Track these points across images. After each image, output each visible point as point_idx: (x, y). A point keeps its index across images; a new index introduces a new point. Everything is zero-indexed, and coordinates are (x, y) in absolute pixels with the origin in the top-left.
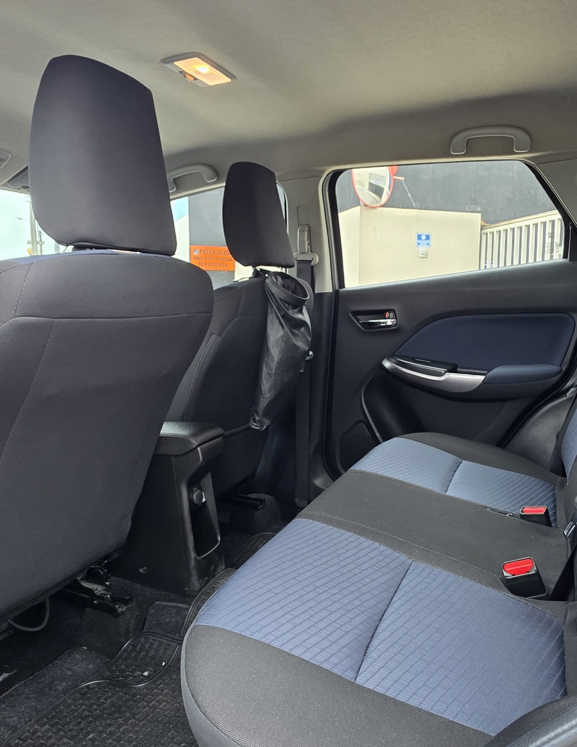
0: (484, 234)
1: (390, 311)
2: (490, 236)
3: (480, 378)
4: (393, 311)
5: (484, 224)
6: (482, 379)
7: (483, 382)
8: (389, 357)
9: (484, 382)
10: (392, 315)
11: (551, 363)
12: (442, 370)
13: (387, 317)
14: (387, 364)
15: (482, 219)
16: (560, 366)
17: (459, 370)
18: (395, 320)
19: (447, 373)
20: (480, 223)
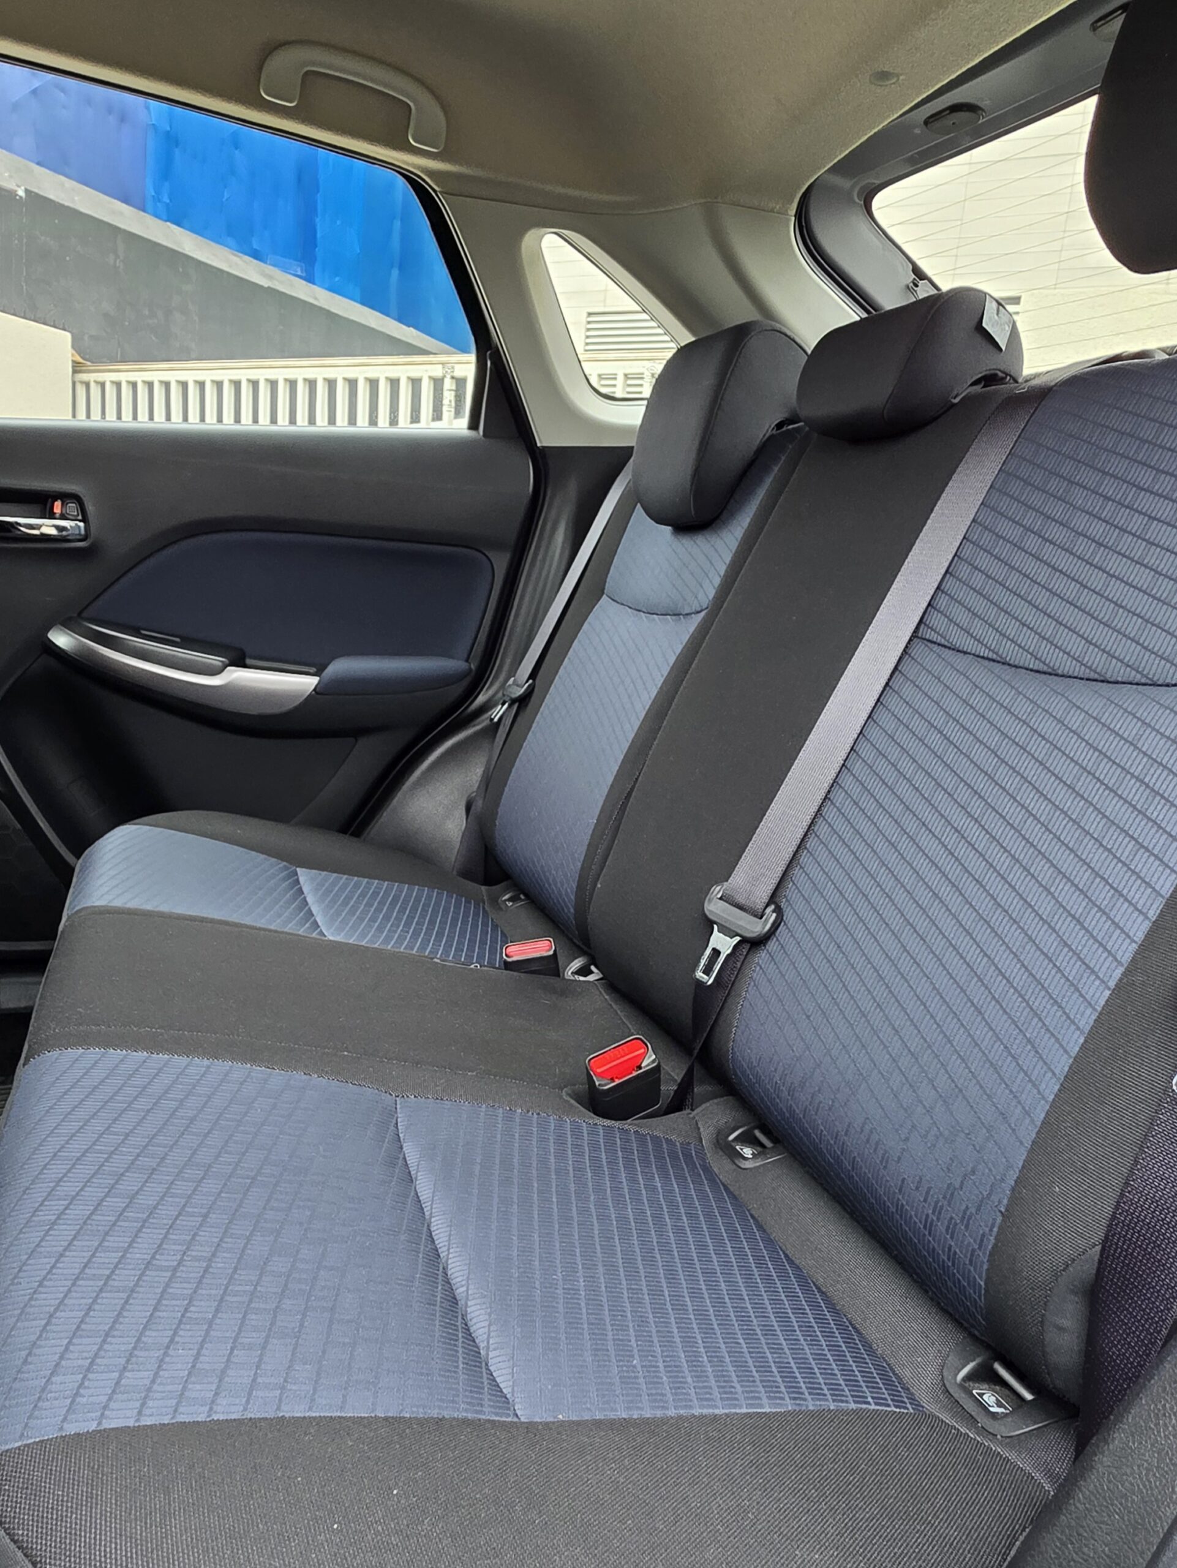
0: (82, 382)
1: (65, 497)
2: (95, 391)
3: (304, 683)
4: (76, 498)
5: (79, 359)
6: (311, 684)
7: (315, 690)
8: (68, 624)
9: (318, 690)
10: (72, 508)
11: (446, 654)
12: (215, 660)
13: (57, 516)
14: (62, 639)
15: (73, 347)
16: (467, 661)
17: (248, 661)
18: (82, 524)
19: (229, 668)
20: (70, 355)
